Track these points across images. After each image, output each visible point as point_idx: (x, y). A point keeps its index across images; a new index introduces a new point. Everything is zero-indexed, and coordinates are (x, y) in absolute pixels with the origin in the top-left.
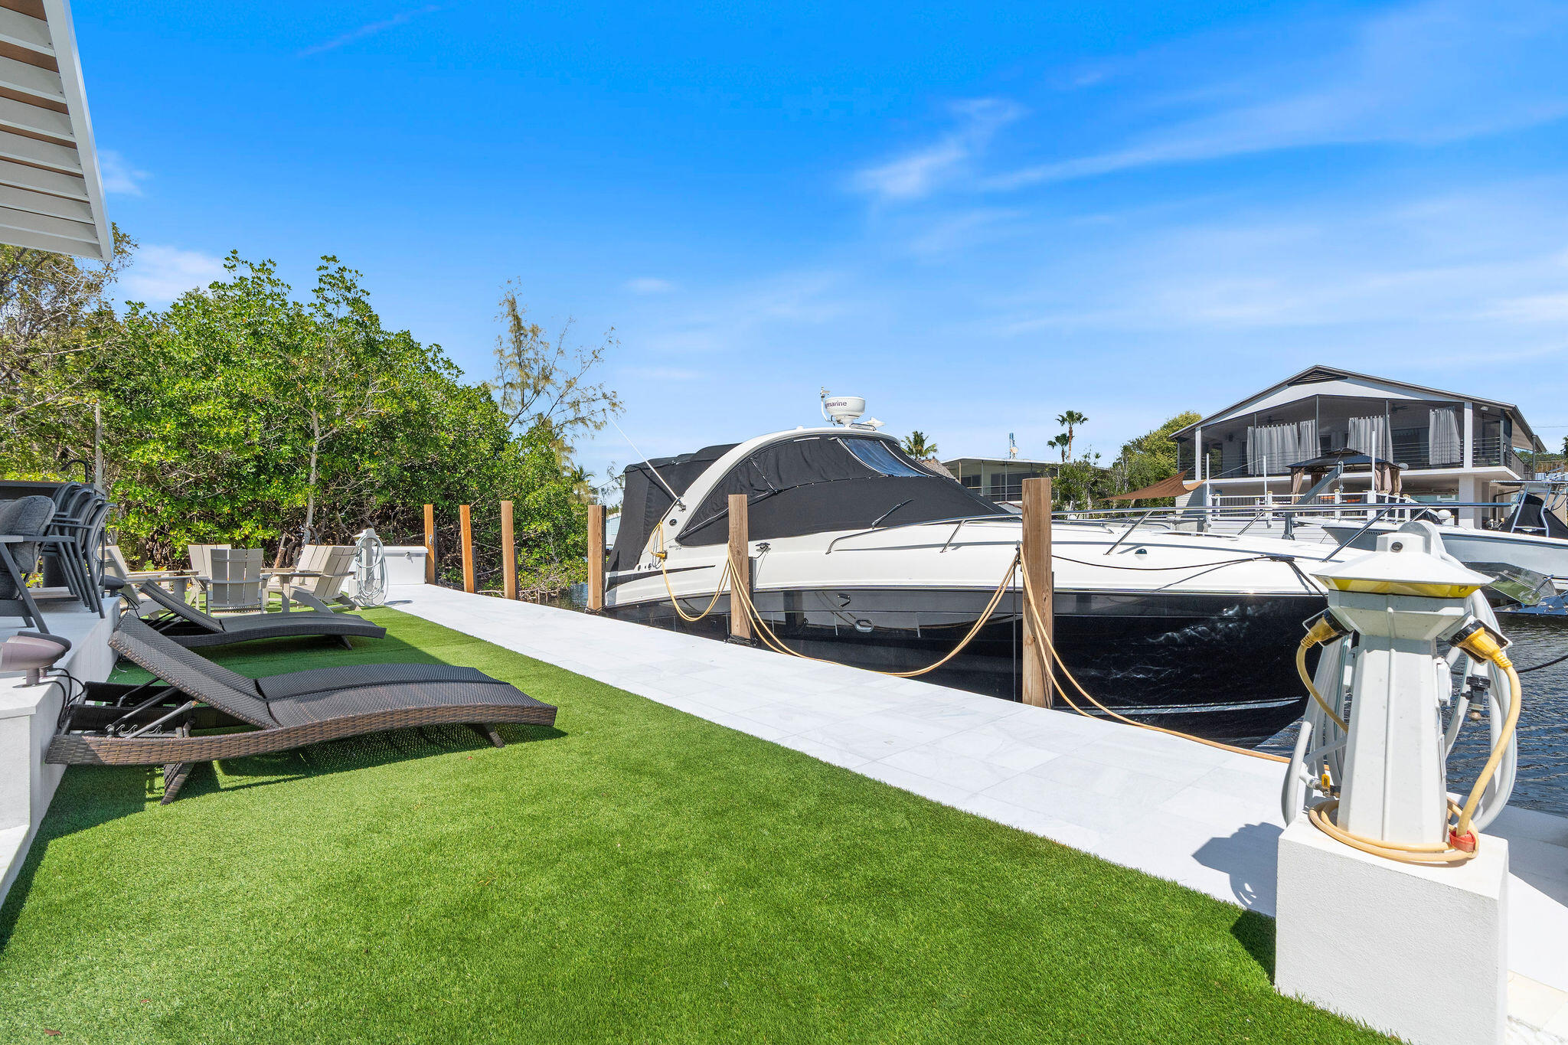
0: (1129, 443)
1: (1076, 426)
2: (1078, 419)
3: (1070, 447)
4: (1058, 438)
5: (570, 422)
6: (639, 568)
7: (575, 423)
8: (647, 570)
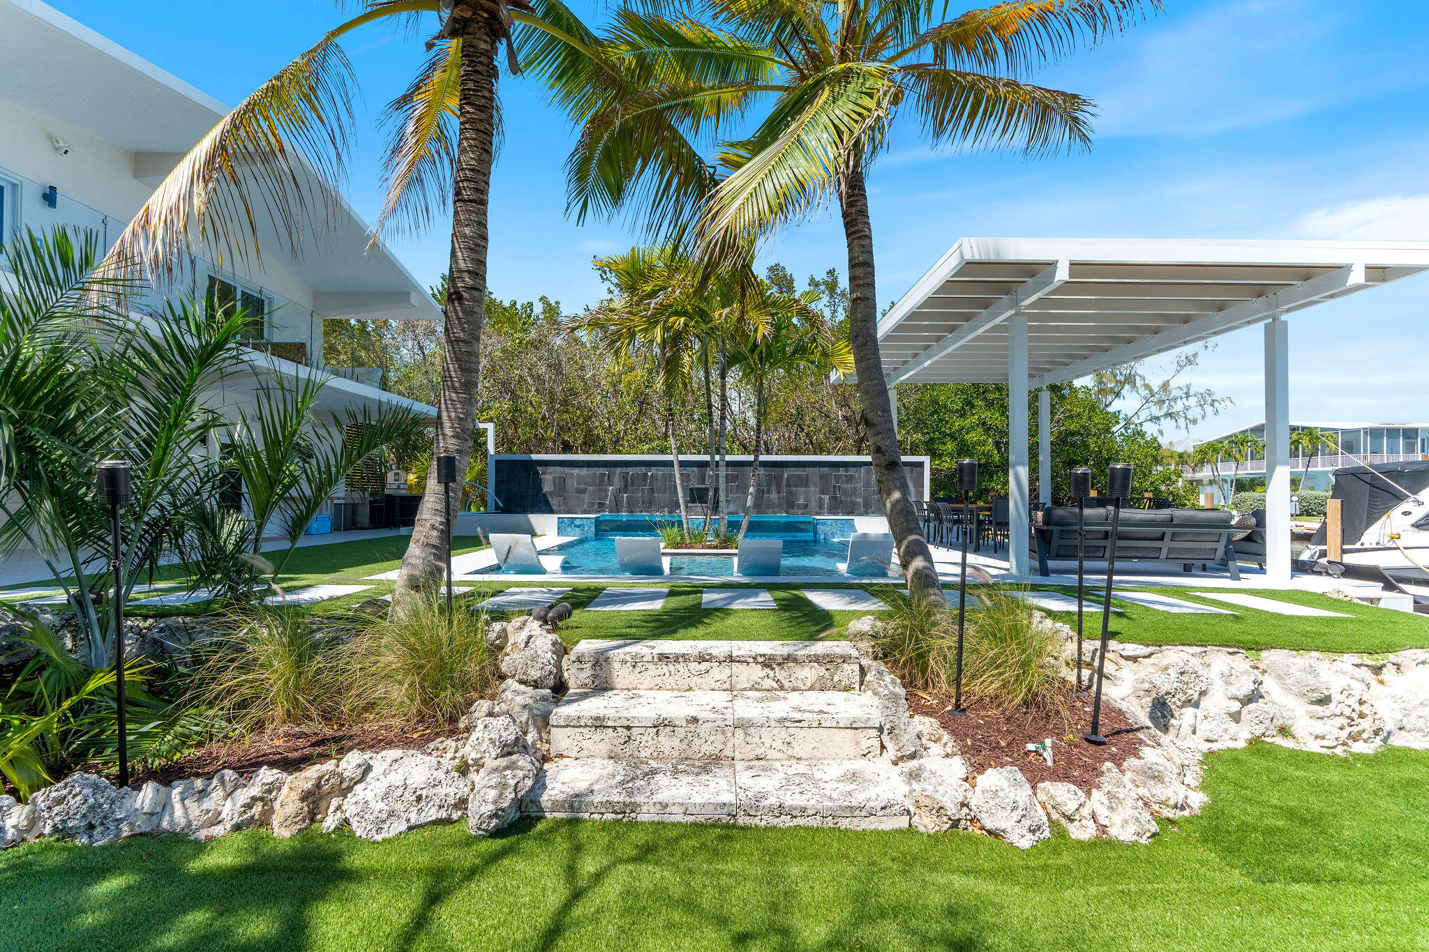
5: (1158, 418)
6: (1362, 544)
7: (1162, 419)
8: (1374, 546)
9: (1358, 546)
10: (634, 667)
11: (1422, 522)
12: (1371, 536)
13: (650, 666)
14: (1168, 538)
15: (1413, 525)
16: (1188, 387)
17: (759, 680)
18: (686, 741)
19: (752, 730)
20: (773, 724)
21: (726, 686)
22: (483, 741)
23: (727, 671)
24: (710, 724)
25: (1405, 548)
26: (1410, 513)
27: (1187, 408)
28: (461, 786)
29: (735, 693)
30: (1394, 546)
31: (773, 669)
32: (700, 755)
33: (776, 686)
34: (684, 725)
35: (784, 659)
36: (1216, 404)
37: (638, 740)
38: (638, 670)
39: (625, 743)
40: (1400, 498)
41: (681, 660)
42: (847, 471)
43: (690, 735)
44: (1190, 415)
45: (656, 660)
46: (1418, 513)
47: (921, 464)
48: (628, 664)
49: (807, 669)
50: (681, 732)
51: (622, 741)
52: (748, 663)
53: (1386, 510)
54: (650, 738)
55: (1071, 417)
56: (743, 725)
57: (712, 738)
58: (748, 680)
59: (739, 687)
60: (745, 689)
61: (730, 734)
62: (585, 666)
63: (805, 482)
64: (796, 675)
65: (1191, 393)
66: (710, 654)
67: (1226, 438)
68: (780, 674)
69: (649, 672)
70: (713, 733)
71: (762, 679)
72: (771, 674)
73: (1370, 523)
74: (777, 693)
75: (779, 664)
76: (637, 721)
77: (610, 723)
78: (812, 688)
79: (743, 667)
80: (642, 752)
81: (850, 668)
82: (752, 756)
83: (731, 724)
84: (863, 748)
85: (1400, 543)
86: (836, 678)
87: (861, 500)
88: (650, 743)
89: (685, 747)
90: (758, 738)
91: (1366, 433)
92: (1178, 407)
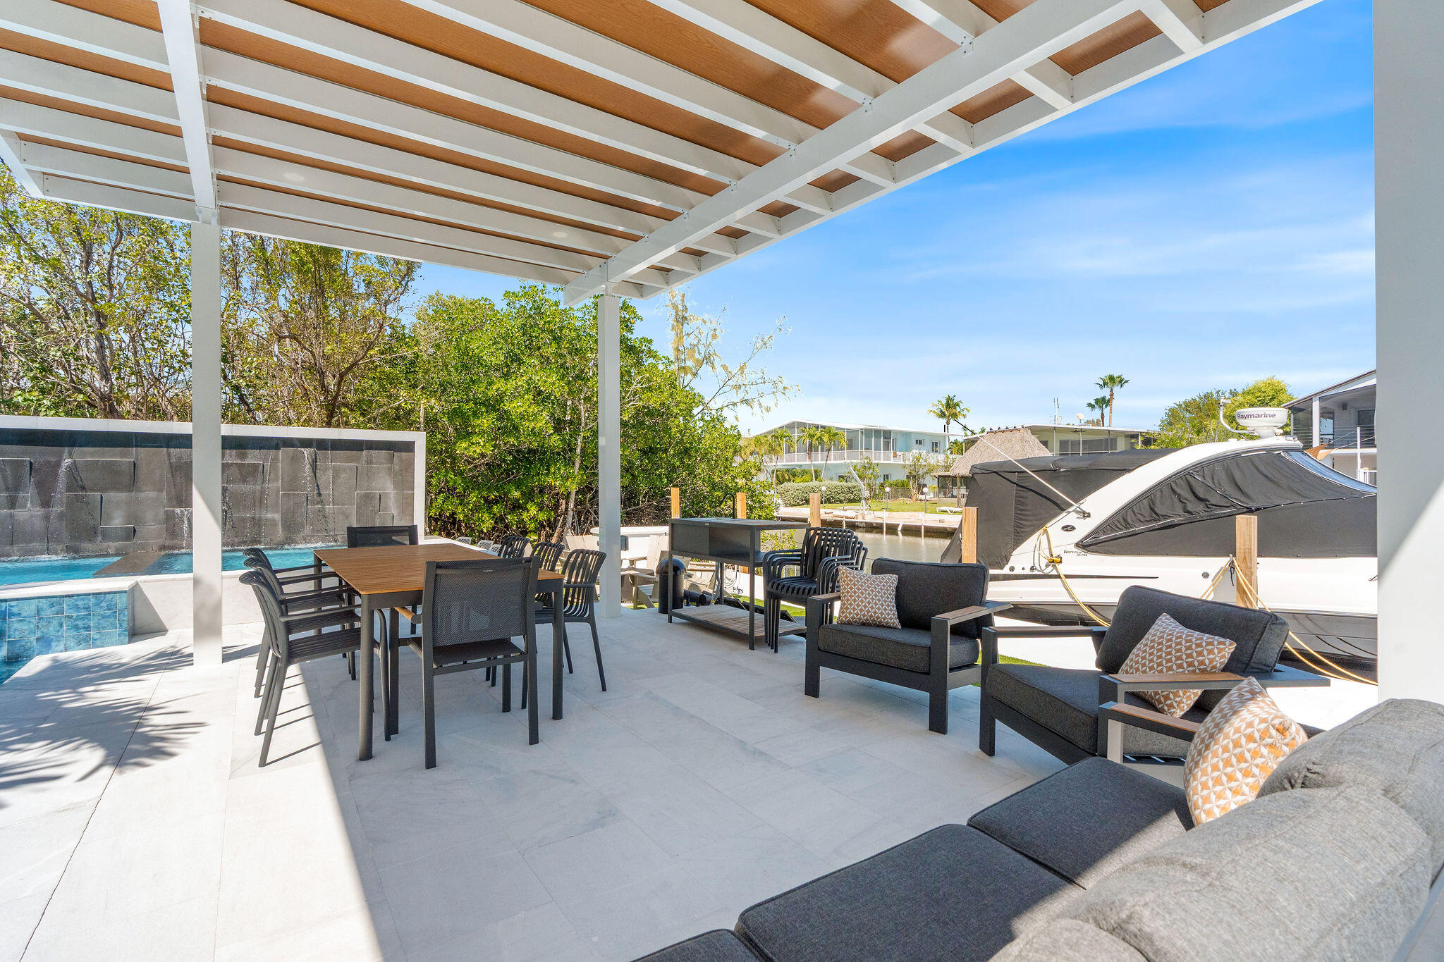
0: (1176, 406)
1: (1116, 389)
2: (1120, 382)
3: (1111, 410)
4: (1097, 401)
5: (734, 404)
6: (1012, 569)
7: (739, 404)
8: (1027, 572)
9: (1006, 571)
11: (1089, 540)
12: (1022, 558)
15: (1077, 545)
25: (1067, 577)
26: (1073, 528)
30: (1054, 573)
40: (1061, 507)
42: (243, 457)
46: (1084, 528)
47: (409, 447)
53: (1039, 523)
55: (650, 389)
63: (131, 480)
67: (770, 432)
73: (1019, 538)
85: (1063, 569)
87: (277, 516)
91: (862, 432)
92: (753, 393)
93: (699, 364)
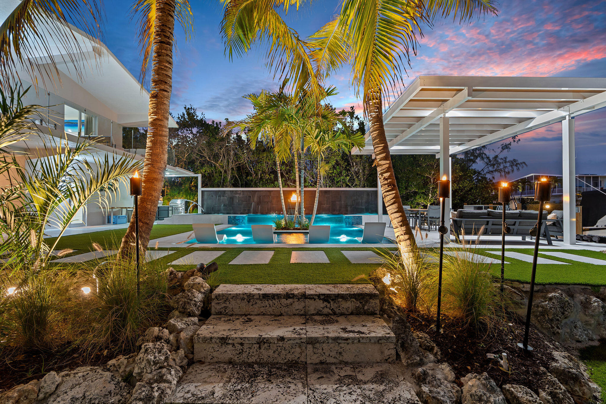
5: (492, 172)
7: (494, 172)
8: (603, 227)
10: (249, 302)
12: (602, 222)
13: (258, 301)
14: (517, 224)
16: (506, 158)
17: (321, 309)
18: (277, 352)
19: (317, 345)
20: (330, 341)
21: (302, 312)
22: (143, 360)
23: (303, 304)
24: (291, 342)
27: (505, 167)
28: (125, 394)
29: (308, 317)
31: (329, 302)
32: (286, 361)
33: (330, 312)
34: (276, 342)
35: (335, 297)
36: (518, 166)
37: (248, 352)
38: (251, 303)
39: (240, 353)
41: (276, 297)
43: (279, 348)
44: (506, 170)
45: (261, 297)
48: (245, 300)
49: (349, 303)
50: (274, 347)
51: (238, 352)
52: (315, 299)
54: (255, 350)
56: (312, 341)
57: (293, 350)
58: (315, 309)
59: (309, 313)
60: (313, 315)
61: (304, 348)
62: (220, 301)
64: (342, 306)
65: (507, 160)
66: (293, 294)
68: (333, 305)
69: (258, 305)
70: (294, 347)
71: (323, 308)
72: (329, 305)
73: (601, 216)
74: (332, 317)
75: (333, 300)
76: (246, 340)
77: (230, 342)
78: (352, 314)
79: (312, 302)
80: (250, 359)
81: (374, 302)
82: (317, 361)
83: (305, 341)
84: (386, 355)
86: (366, 308)
88: (255, 353)
89: (276, 355)
90: (321, 350)
92: (502, 167)
93: (477, 157)
